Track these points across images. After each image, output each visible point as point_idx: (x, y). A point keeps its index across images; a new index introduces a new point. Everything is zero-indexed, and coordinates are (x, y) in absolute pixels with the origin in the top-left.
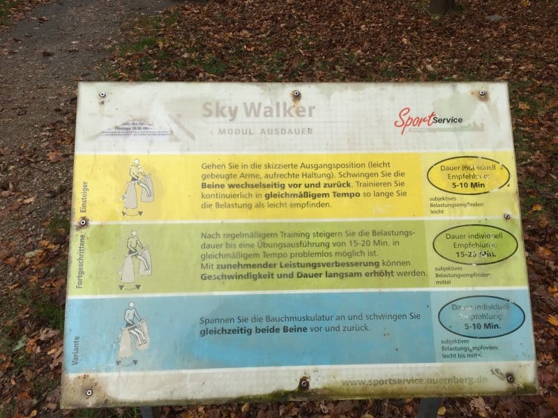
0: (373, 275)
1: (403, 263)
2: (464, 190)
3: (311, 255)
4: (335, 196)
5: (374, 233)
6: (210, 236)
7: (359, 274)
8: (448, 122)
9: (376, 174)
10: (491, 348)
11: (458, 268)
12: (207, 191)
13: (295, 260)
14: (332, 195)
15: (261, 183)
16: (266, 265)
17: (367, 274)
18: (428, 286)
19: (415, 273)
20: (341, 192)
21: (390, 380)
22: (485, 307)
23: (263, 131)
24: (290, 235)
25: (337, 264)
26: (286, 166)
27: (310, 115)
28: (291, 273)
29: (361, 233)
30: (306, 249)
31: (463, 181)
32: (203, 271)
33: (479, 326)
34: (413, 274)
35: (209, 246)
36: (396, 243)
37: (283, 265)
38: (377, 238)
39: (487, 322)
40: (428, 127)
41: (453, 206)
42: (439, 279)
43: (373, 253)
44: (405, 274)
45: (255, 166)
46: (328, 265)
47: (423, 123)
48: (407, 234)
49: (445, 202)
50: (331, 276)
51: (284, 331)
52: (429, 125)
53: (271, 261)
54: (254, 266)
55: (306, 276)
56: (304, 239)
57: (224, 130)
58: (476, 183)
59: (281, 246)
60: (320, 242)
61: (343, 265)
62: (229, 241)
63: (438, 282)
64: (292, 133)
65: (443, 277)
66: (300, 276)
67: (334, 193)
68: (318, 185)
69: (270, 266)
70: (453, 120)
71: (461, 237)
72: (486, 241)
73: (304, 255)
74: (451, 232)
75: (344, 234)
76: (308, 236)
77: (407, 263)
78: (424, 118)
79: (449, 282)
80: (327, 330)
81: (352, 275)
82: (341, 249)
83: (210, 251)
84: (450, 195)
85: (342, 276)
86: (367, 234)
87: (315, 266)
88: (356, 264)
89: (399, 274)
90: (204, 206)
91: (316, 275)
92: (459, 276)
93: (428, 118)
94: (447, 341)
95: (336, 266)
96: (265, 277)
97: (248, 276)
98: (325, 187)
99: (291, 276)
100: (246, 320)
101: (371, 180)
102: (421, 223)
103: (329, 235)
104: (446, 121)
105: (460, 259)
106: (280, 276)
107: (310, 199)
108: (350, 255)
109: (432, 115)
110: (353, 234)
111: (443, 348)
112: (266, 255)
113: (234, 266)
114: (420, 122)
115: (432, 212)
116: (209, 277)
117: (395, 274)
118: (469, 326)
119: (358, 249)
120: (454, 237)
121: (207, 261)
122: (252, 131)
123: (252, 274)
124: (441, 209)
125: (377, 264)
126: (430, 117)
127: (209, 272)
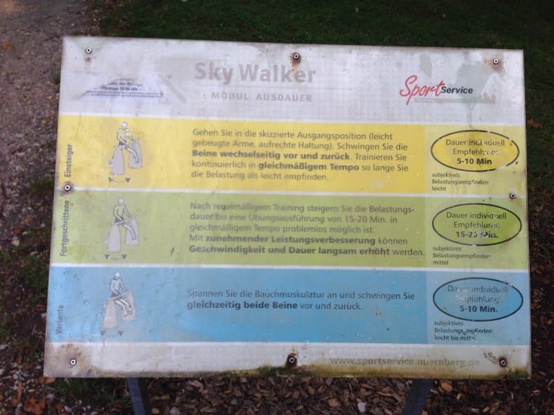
0: (368, 252)
1: (399, 242)
2: (469, 167)
3: (304, 229)
4: (332, 168)
5: (372, 209)
6: (200, 207)
7: (353, 251)
8: (458, 92)
9: (376, 147)
10: (485, 331)
11: (457, 249)
12: (197, 159)
13: (287, 235)
14: (329, 167)
15: (255, 152)
16: (258, 239)
17: (361, 252)
18: (425, 266)
19: (412, 252)
20: (339, 165)
21: (380, 360)
22: (482, 289)
23: (259, 97)
24: (283, 208)
25: (331, 240)
26: (281, 135)
27: (310, 80)
28: (282, 247)
29: (359, 209)
30: (300, 224)
31: (470, 156)
32: (192, 243)
33: (475, 309)
34: (410, 253)
35: (199, 217)
36: (394, 220)
37: (275, 239)
38: (374, 214)
39: (484, 304)
40: (436, 97)
41: (456, 183)
42: (437, 259)
43: (370, 230)
44: (401, 252)
45: (249, 134)
46: (322, 240)
47: (430, 92)
48: (407, 211)
49: (448, 179)
50: (324, 252)
51: (274, 307)
52: (437, 95)
53: (262, 234)
54: (244, 239)
55: (299, 251)
56: (297, 213)
57: (218, 94)
58: (482, 160)
59: (273, 219)
60: (315, 216)
61: (337, 241)
62: (220, 212)
63: (435, 262)
64: (289, 99)
65: (441, 256)
66: (292, 251)
67: (332, 165)
68: (315, 156)
69: (262, 240)
70: (463, 91)
71: (462, 216)
72: (488, 221)
73: (297, 229)
74: (452, 211)
75: (340, 209)
76: (302, 209)
77: (405, 241)
78: (432, 87)
79: (446, 263)
80: (318, 307)
81: (346, 252)
82: (336, 225)
83: (199, 222)
84: (454, 172)
85: (335, 252)
86: (364, 209)
87: (308, 241)
88: (351, 241)
89: (395, 252)
90: (194, 175)
91: (309, 251)
92: (457, 257)
93: (436, 88)
94: (441, 323)
95: (330, 242)
96: (256, 250)
97: (238, 250)
98: (322, 158)
99: (283, 251)
100: (234, 294)
101: (372, 152)
102: (422, 200)
103: (324, 210)
104: (455, 91)
105: (460, 239)
106: (271, 251)
107: (306, 171)
108: (346, 231)
109: (441, 84)
110: (349, 209)
111: (436, 330)
112: (258, 228)
113: (224, 239)
114: (427, 92)
115: (434, 189)
116: (198, 249)
117: (391, 252)
118: (464, 308)
119: (354, 225)
120: (455, 216)
121: (196, 232)
122: (247, 96)
123: (242, 248)
124: (443, 186)
125: (373, 242)
126: (438, 86)
127: (198, 244)
